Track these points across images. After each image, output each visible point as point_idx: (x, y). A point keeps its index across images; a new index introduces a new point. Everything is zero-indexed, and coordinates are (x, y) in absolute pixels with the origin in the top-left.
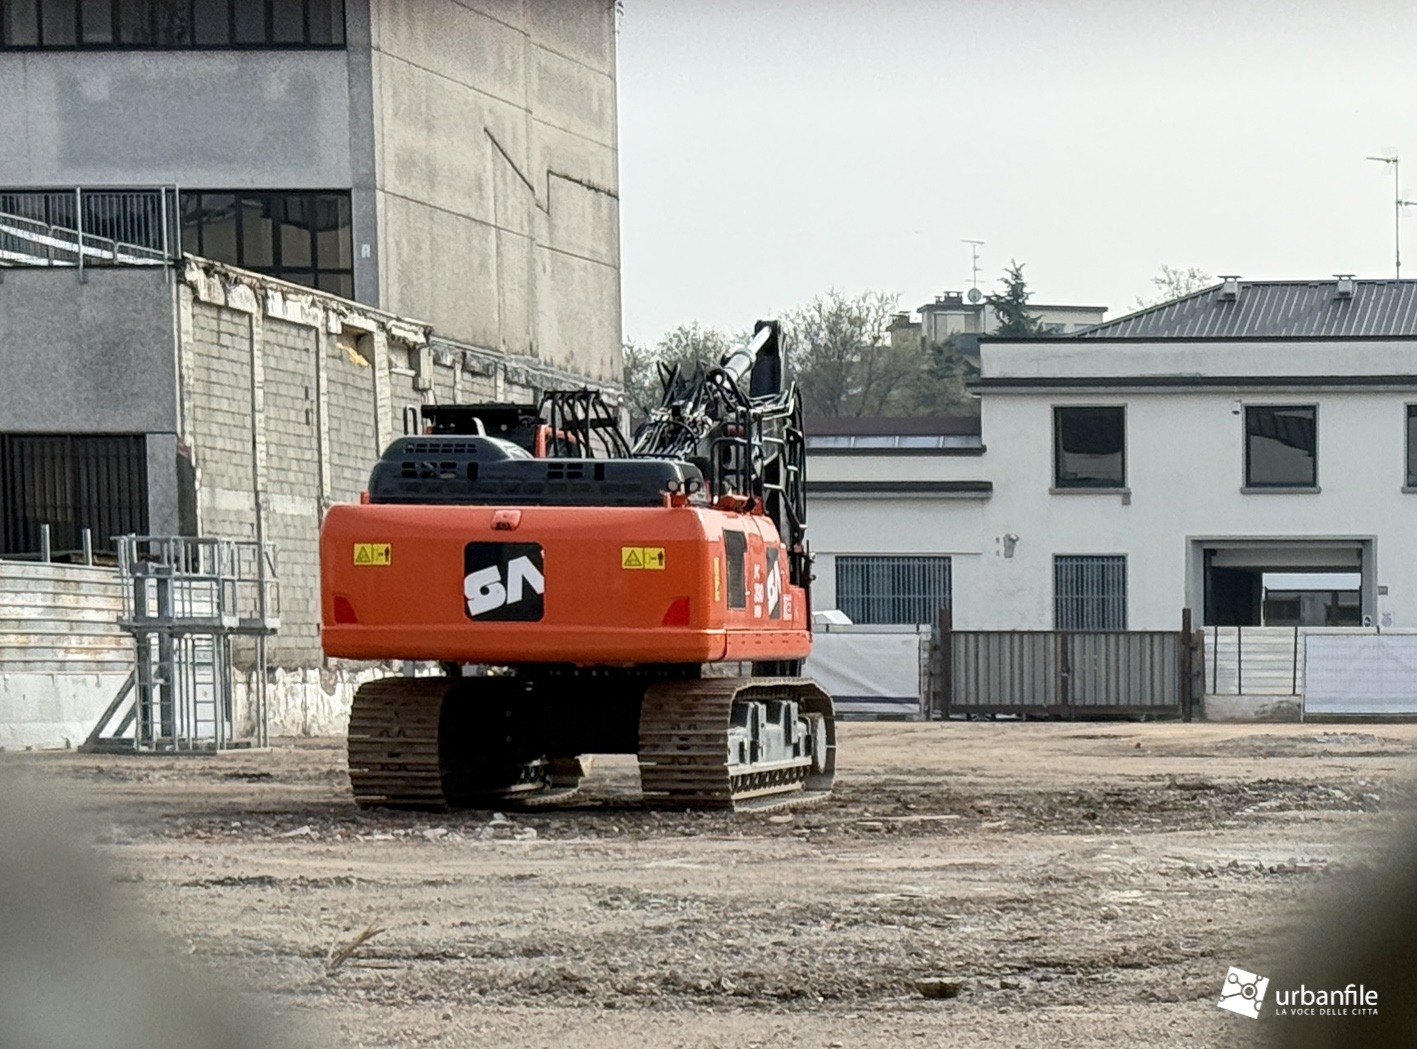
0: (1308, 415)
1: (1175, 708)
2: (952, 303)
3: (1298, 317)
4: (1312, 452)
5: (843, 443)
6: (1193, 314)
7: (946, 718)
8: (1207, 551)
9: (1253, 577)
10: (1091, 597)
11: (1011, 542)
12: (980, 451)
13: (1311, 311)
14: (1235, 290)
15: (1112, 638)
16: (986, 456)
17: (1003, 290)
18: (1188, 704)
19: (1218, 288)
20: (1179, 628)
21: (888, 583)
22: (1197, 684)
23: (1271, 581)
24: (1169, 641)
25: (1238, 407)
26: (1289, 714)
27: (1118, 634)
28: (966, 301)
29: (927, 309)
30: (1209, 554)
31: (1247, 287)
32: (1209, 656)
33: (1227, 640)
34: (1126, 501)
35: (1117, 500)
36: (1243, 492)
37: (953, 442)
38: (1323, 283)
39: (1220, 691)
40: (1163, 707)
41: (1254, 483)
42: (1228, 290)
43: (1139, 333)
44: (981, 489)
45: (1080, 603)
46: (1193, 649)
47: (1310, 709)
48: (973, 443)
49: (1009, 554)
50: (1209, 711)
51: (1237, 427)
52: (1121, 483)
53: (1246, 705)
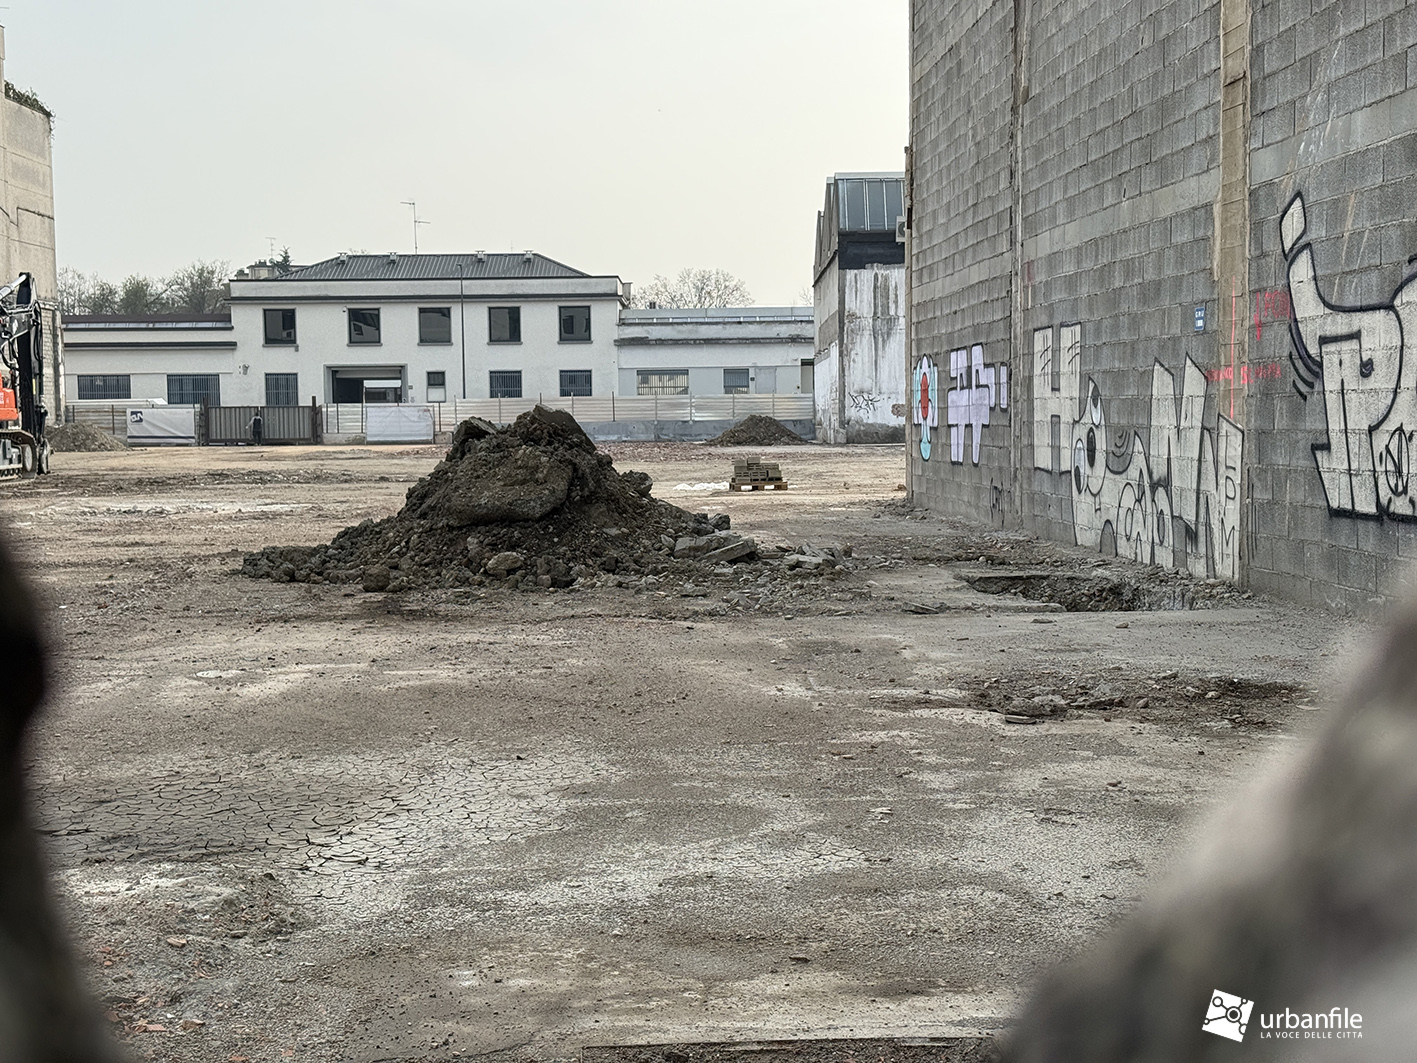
0: (376, 312)
1: (309, 439)
2: (262, 265)
3: (372, 270)
4: (378, 329)
5: (170, 325)
6: (327, 269)
7: (208, 445)
8: (334, 372)
9: (360, 382)
10: (282, 391)
11: (246, 368)
12: (232, 328)
13: (378, 267)
14: (345, 259)
15: (281, 410)
16: (234, 331)
17: (280, 259)
18: (316, 438)
19: (337, 258)
20: (311, 405)
21: (191, 387)
22: (319, 429)
23: (367, 384)
24: (307, 410)
25: (345, 309)
26: (361, 441)
27: (294, 408)
28: (268, 264)
29: (251, 267)
30: (335, 373)
31: (350, 257)
32: (324, 417)
33: (332, 409)
34: (297, 350)
35: (293, 349)
36: (348, 345)
37: (219, 325)
38: (384, 256)
39: (329, 432)
40: (304, 439)
41: (352, 342)
42: (342, 259)
43: (302, 277)
44: (233, 345)
45: (277, 394)
46: (317, 414)
47: (369, 439)
48: (228, 325)
49: (245, 373)
50: (325, 440)
51: (345, 316)
52: (294, 341)
53: (340, 438)
